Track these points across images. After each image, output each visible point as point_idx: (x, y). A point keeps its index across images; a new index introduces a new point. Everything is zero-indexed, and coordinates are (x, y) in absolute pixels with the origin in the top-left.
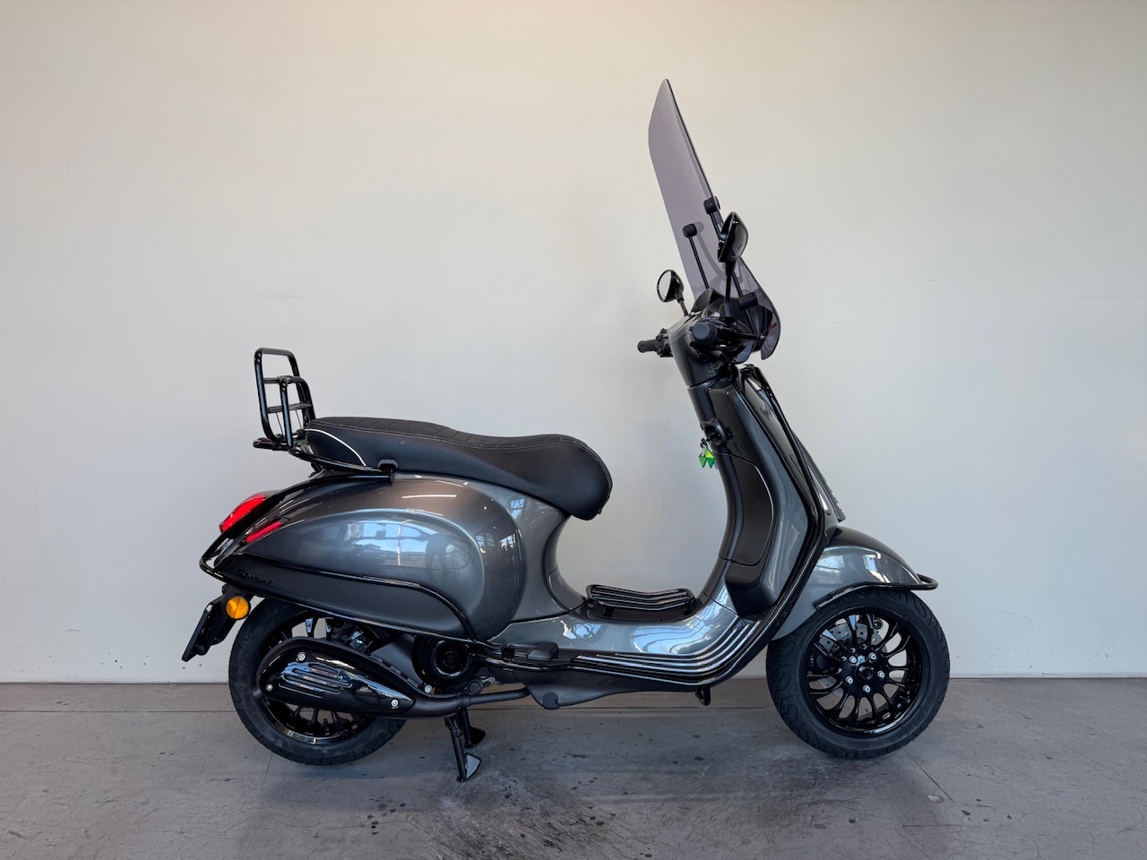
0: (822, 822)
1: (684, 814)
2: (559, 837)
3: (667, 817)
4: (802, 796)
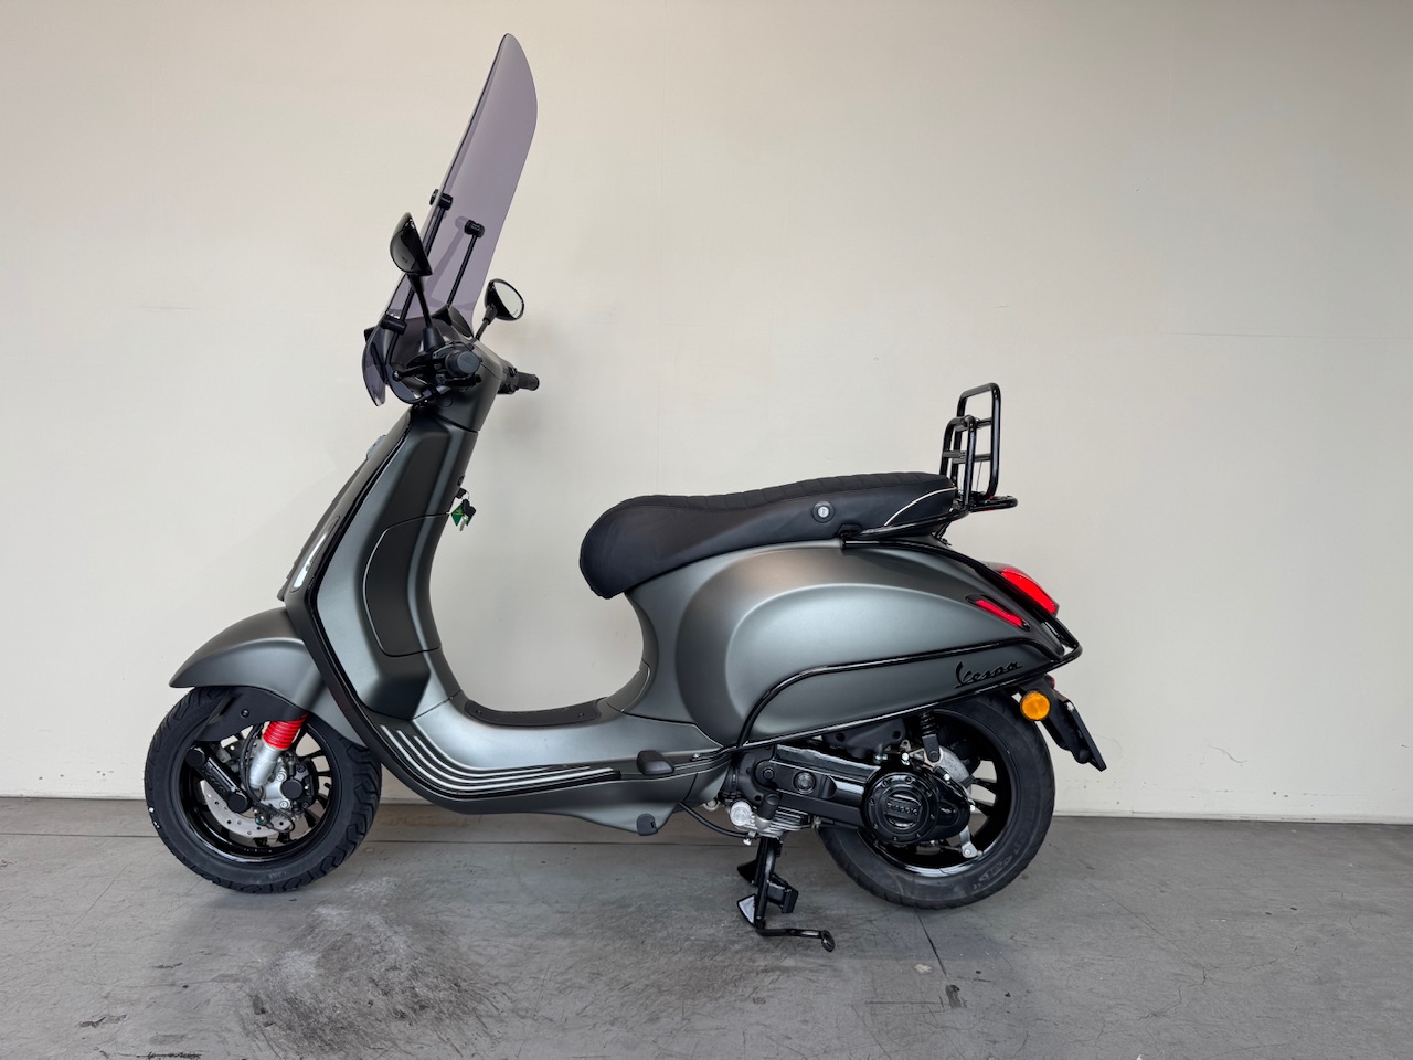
0: (763, 994)
1: (591, 981)
2: (417, 1007)
3: (568, 984)
4: (754, 962)
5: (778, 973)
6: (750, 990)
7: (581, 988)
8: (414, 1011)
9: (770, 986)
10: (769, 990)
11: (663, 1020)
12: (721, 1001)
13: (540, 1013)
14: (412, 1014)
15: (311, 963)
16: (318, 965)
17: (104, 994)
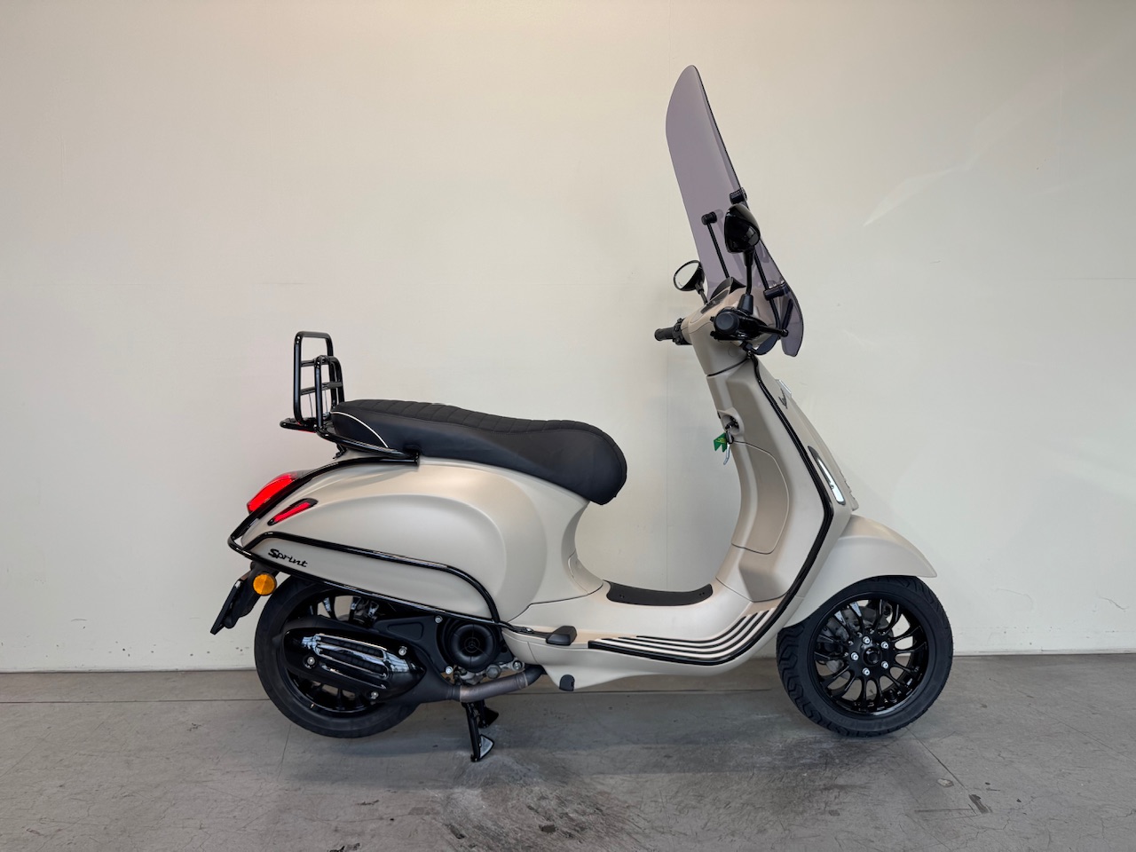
0: (835, 808)
1: (699, 802)
2: (577, 828)
3: (683, 805)
4: (814, 782)
5: (836, 790)
6: (823, 805)
7: (694, 808)
8: (578, 831)
9: (837, 800)
10: (837, 804)
11: (770, 831)
12: (805, 814)
13: (673, 829)
14: (576, 833)
15: (477, 796)
16: (484, 799)
17: (333, 828)
